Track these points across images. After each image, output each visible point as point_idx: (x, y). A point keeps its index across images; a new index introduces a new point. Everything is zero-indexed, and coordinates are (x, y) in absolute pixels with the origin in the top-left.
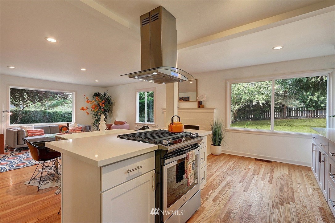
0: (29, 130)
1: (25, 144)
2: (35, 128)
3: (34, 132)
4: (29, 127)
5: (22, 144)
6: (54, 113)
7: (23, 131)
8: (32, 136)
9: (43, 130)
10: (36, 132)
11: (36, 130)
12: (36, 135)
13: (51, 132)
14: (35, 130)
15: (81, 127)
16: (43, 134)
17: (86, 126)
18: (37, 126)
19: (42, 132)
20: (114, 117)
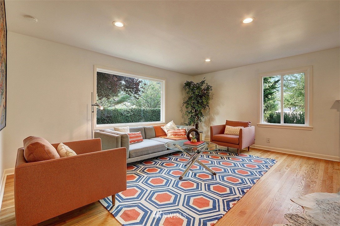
1: (129, 158)
6: (114, 110)
13: (147, 136)
14: (132, 134)
15: (185, 130)
16: (140, 141)
19: (140, 136)
20: (212, 115)
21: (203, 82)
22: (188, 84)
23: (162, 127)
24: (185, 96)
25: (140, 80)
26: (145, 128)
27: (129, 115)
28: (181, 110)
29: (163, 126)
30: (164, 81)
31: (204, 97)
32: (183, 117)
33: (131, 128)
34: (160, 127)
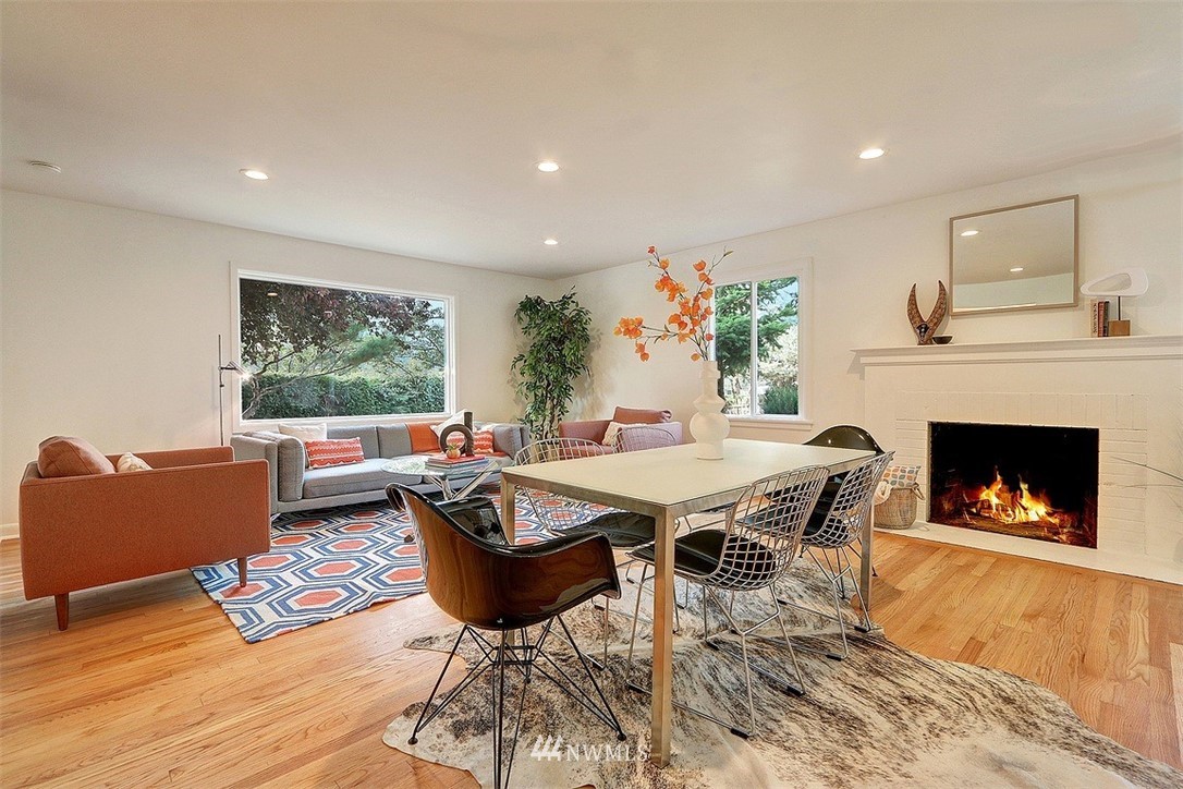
0: (310, 441)
1: (303, 498)
2: (331, 434)
3: (330, 451)
4: (312, 430)
5: (293, 495)
6: (354, 384)
7: (295, 444)
8: (323, 464)
9: (356, 442)
10: (335, 451)
11: (336, 441)
12: (335, 463)
13: (384, 451)
14: (333, 443)
15: (491, 434)
16: (358, 460)
17: (511, 430)
18: (335, 428)
19: (356, 449)
20: (599, 395)
21: (565, 301)
22: (530, 306)
23: (433, 427)
24: (524, 342)
25: (434, 305)
26: (382, 428)
27: (406, 397)
28: (512, 381)
29: (437, 424)
30: (452, 299)
31: (567, 342)
32: (517, 401)
33: (331, 428)
34: (428, 426)
